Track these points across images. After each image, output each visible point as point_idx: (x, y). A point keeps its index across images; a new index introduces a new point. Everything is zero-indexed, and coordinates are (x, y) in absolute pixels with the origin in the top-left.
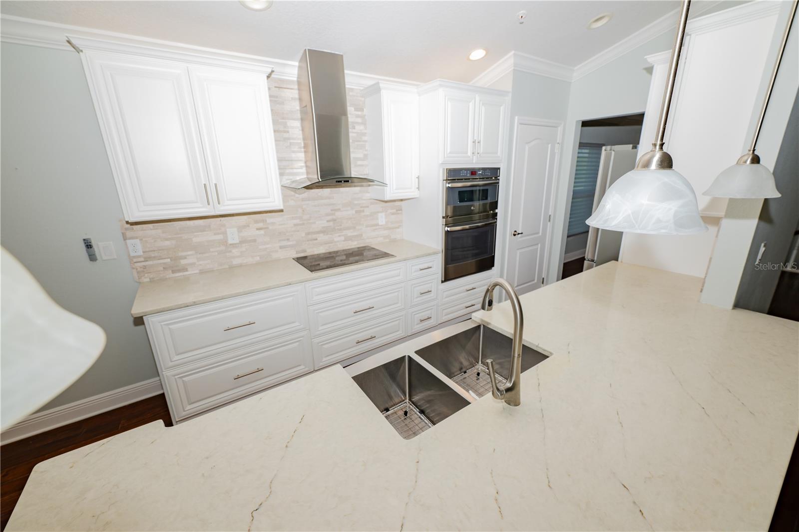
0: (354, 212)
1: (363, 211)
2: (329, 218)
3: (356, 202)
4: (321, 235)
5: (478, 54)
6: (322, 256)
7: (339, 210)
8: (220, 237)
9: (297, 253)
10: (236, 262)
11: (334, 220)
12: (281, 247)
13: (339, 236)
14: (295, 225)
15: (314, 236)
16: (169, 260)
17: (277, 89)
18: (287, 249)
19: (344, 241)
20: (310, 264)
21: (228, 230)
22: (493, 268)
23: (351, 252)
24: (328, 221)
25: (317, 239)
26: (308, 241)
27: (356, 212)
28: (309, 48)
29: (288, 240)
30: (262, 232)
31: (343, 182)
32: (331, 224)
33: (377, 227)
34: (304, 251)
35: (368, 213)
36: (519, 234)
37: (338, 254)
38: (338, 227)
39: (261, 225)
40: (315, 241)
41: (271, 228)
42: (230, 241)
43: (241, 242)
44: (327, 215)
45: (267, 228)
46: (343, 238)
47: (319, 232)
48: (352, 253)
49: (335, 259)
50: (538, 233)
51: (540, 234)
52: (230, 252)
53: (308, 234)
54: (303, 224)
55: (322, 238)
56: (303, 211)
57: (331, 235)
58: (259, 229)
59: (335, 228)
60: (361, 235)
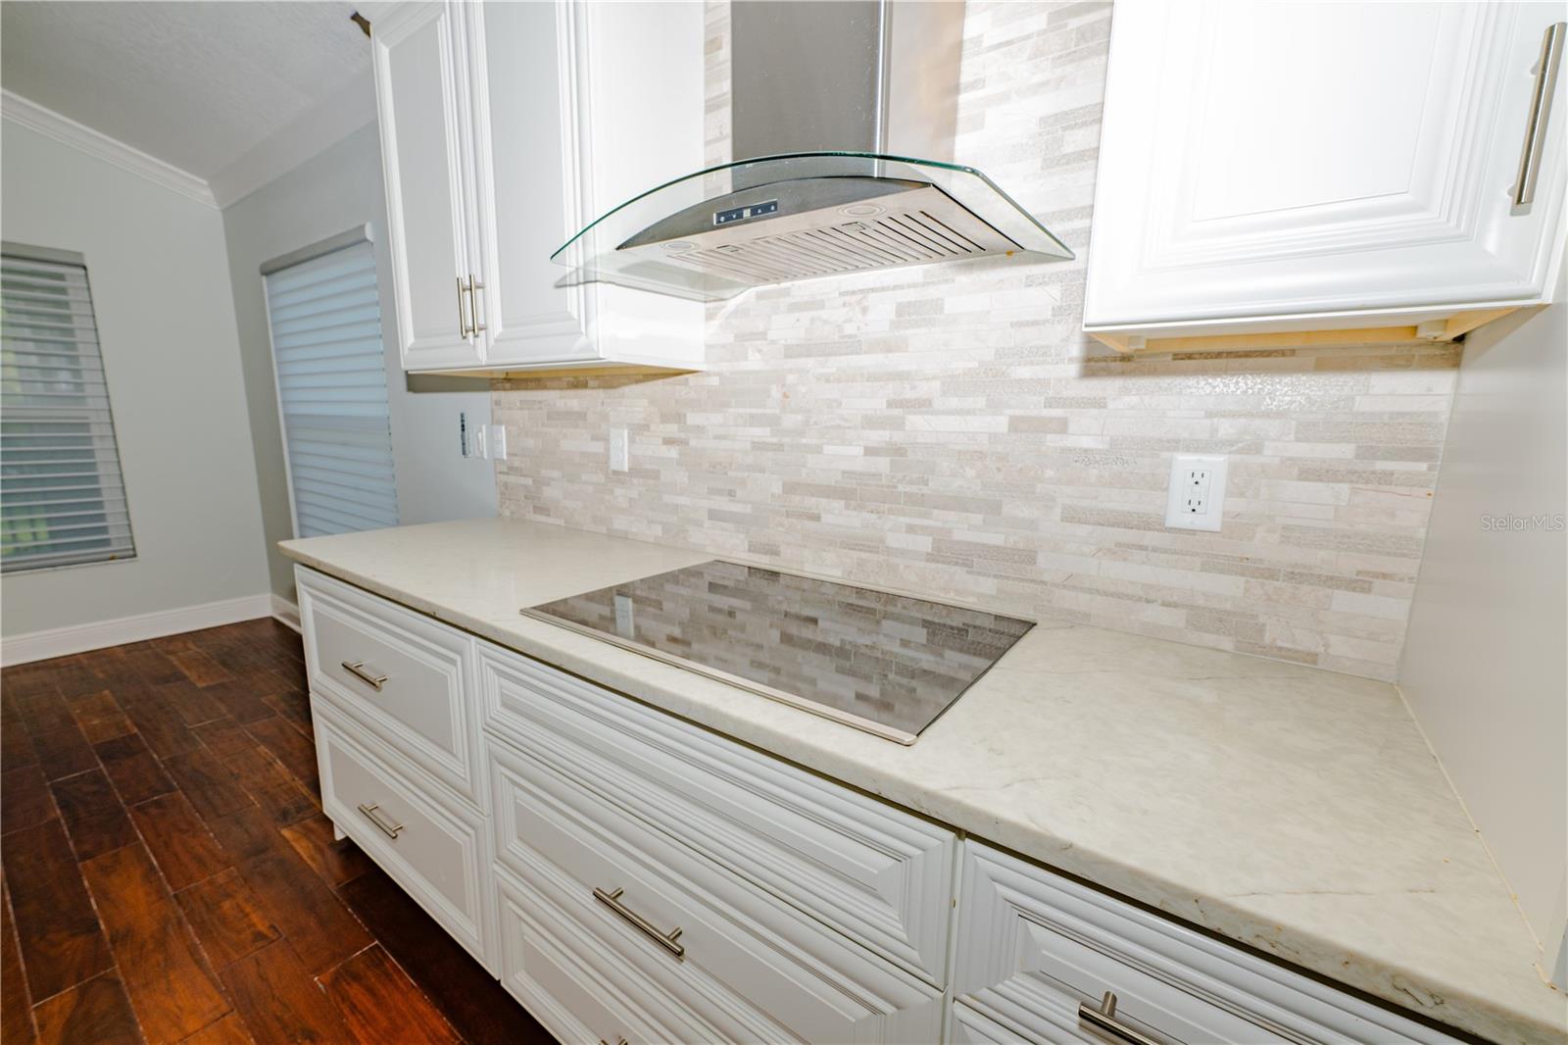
0: (1001, 424)
1: (1062, 427)
2: (878, 437)
3: (1024, 372)
4: (838, 505)
7: (923, 405)
8: (597, 447)
9: (749, 550)
10: (620, 523)
11: (897, 451)
12: (714, 515)
13: (911, 529)
14: (758, 446)
15: (811, 503)
16: (531, 481)
18: (725, 525)
19: (930, 558)
20: (784, 607)
21: (612, 430)
23: (956, 621)
25: (817, 518)
26: (788, 515)
27: (1016, 425)
29: (731, 493)
30: (673, 452)
32: (882, 464)
33: (1150, 538)
34: (773, 551)
35: (1087, 442)
37: (890, 609)
38: (914, 489)
39: (672, 429)
40: (811, 525)
41: (693, 443)
42: (614, 466)
43: (633, 472)
44: (871, 422)
45: (687, 443)
46: (925, 544)
47: (829, 492)
48: (962, 631)
49: (878, 622)
52: (611, 492)
53: (790, 488)
54: (779, 448)
55: (837, 516)
56: (785, 396)
57: (874, 516)
58: (669, 442)
59: (895, 487)
60: (1029, 557)
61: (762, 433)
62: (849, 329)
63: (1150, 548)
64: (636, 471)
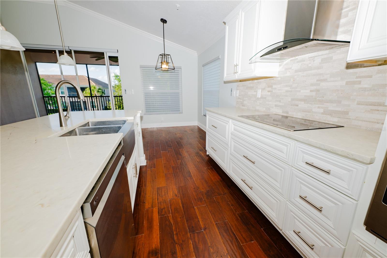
0: (344, 83)
1: (360, 83)
2: (313, 88)
4: (303, 103)
6: (298, 120)
7: (325, 80)
8: (255, 93)
11: (318, 91)
12: (276, 106)
13: (319, 107)
14: (287, 91)
15: (297, 102)
18: (278, 107)
19: (322, 114)
20: (288, 124)
24: (311, 91)
25: (298, 106)
26: (291, 105)
27: (347, 83)
29: (280, 101)
30: (269, 93)
32: (314, 94)
34: (287, 113)
35: (366, 86)
38: (320, 99)
39: (270, 89)
41: (273, 91)
44: (312, 85)
45: (272, 91)
46: (322, 110)
47: (301, 100)
52: (256, 102)
53: (293, 100)
54: (291, 91)
55: (302, 105)
56: (294, 80)
57: (311, 105)
58: (269, 91)
59: (316, 98)
60: (347, 113)
61: (288, 89)
62: (310, 65)
63: (380, 110)
64: (262, 97)
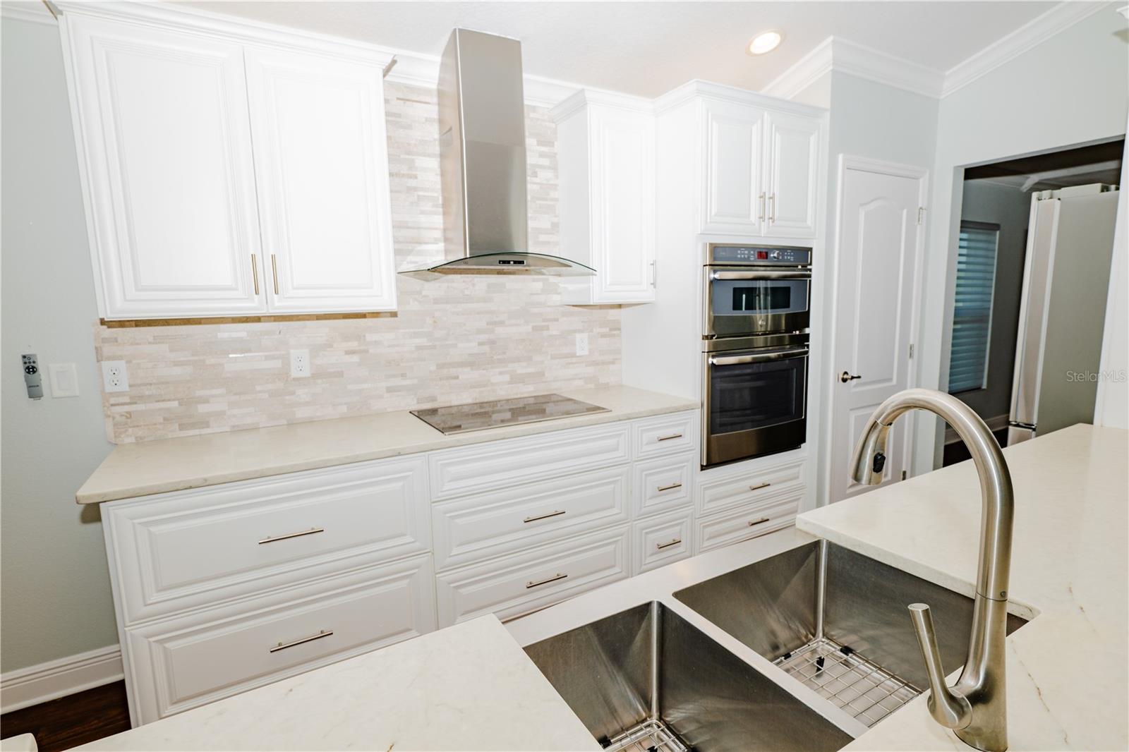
0: (529, 328)
1: (547, 328)
2: (484, 337)
3: (535, 310)
4: (467, 370)
5: (766, 42)
6: (466, 409)
7: (501, 323)
8: (277, 364)
9: (418, 403)
10: (301, 413)
11: (492, 342)
12: (390, 390)
13: (501, 373)
14: (420, 348)
15: (453, 371)
16: (176, 404)
17: (402, 102)
18: (400, 393)
19: (509, 383)
21: (292, 351)
22: (803, 445)
23: (521, 405)
24: (480, 344)
25: (457, 378)
26: (441, 379)
27: (535, 329)
28: (461, 27)
29: (403, 375)
30: (355, 358)
31: (512, 263)
32: (486, 348)
33: (574, 360)
34: (433, 399)
35: (554, 333)
36: (853, 378)
37: (496, 408)
38: (500, 357)
39: (354, 345)
40: (456, 381)
41: (371, 351)
42: (295, 373)
43: (315, 376)
44: (480, 332)
45: (367, 351)
46: (507, 378)
47: (461, 364)
48: (524, 408)
49: (491, 417)
50: (890, 380)
51: (894, 382)
52: (293, 393)
53: (441, 366)
54: (434, 347)
55: (467, 375)
56: (435, 322)
57: (485, 371)
58: (350, 352)
59: (493, 357)
60: (542, 374)
61: (418, 341)
62: (467, 292)
64: (317, 375)
